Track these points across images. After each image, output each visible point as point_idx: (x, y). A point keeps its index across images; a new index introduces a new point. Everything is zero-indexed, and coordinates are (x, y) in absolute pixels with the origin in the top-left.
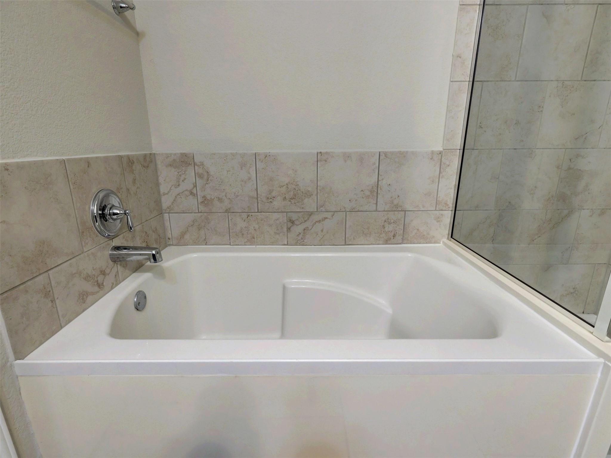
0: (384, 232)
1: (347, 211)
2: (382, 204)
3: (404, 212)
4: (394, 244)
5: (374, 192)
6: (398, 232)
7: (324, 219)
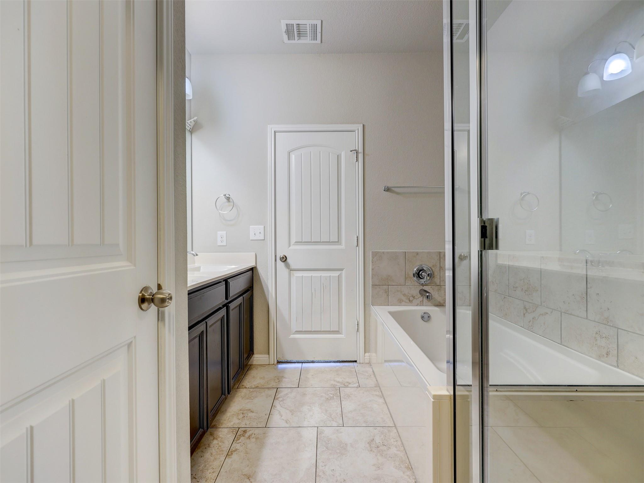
0: (596, 345)
1: (562, 311)
2: (593, 314)
3: (617, 329)
4: (607, 364)
5: (584, 298)
6: (611, 351)
7: (545, 314)
